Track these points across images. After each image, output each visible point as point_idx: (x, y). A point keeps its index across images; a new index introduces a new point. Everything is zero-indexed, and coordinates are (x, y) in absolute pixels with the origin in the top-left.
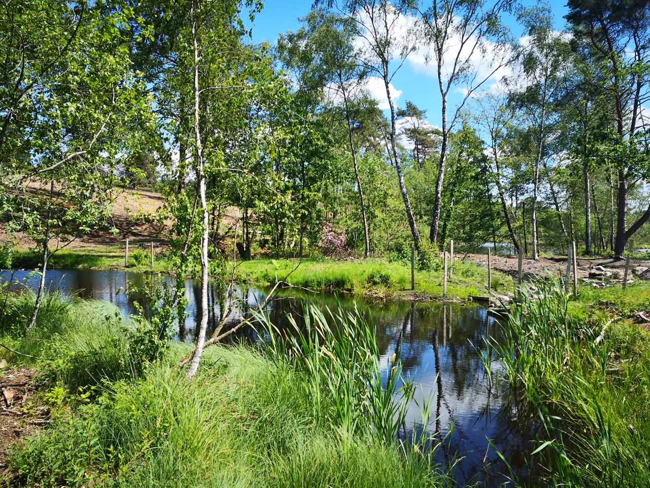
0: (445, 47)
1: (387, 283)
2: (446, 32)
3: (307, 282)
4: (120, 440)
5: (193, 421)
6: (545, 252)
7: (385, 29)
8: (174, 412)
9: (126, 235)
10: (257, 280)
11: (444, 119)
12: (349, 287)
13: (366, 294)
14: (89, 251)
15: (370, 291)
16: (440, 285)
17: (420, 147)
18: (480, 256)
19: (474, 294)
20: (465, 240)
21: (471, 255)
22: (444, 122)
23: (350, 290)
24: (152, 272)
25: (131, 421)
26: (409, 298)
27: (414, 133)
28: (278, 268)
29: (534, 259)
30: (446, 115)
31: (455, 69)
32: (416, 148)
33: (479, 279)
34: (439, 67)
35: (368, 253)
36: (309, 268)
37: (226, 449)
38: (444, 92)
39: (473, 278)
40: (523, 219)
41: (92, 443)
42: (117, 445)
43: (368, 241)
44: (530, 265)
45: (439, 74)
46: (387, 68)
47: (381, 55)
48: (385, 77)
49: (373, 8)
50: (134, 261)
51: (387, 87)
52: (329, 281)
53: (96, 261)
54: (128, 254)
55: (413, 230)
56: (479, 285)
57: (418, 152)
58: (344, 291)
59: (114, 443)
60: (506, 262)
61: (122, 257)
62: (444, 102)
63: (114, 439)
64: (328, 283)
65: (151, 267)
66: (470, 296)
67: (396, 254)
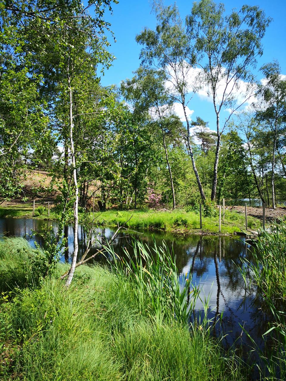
0: (217, 86)
1: (185, 224)
2: (217, 78)
3: (138, 224)
4: (25, 325)
5: (67, 313)
6: (280, 204)
7: (182, 76)
8: (56, 308)
9: (34, 197)
10: (110, 223)
11: (218, 127)
12: (164, 227)
13: (173, 231)
14: (12, 207)
15: (176, 229)
16: (217, 225)
17: (205, 143)
18: (241, 207)
19: (237, 230)
20: (232, 197)
21: (236, 206)
22: (218, 129)
23: (164, 229)
24: (48, 219)
25: (31, 313)
26: (199, 234)
27: (201, 135)
28: (121, 216)
29: (274, 208)
30: (219, 125)
31: (223, 98)
32: (203, 144)
33: (240, 221)
34: (214, 97)
35: (175, 206)
36: (140, 216)
37: (87, 330)
38: (217, 112)
39: (237, 221)
40: (267, 184)
41: (8, 327)
42: (23, 329)
43: (175, 199)
44: (271, 212)
45: (214, 102)
46: (184, 98)
47: (181, 91)
48: (183, 104)
49: (175, 64)
50: (38, 213)
51: (184, 110)
52: (152, 224)
53: (16, 213)
54: (34, 209)
55: (201, 192)
56: (240, 225)
57: (204, 146)
58: (161, 230)
59: (21, 327)
60: (257, 211)
61: (31, 210)
62: (218, 117)
63: (21, 324)
64: (151, 225)
65: (48, 216)
66: (235, 232)
67: (191, 207)
